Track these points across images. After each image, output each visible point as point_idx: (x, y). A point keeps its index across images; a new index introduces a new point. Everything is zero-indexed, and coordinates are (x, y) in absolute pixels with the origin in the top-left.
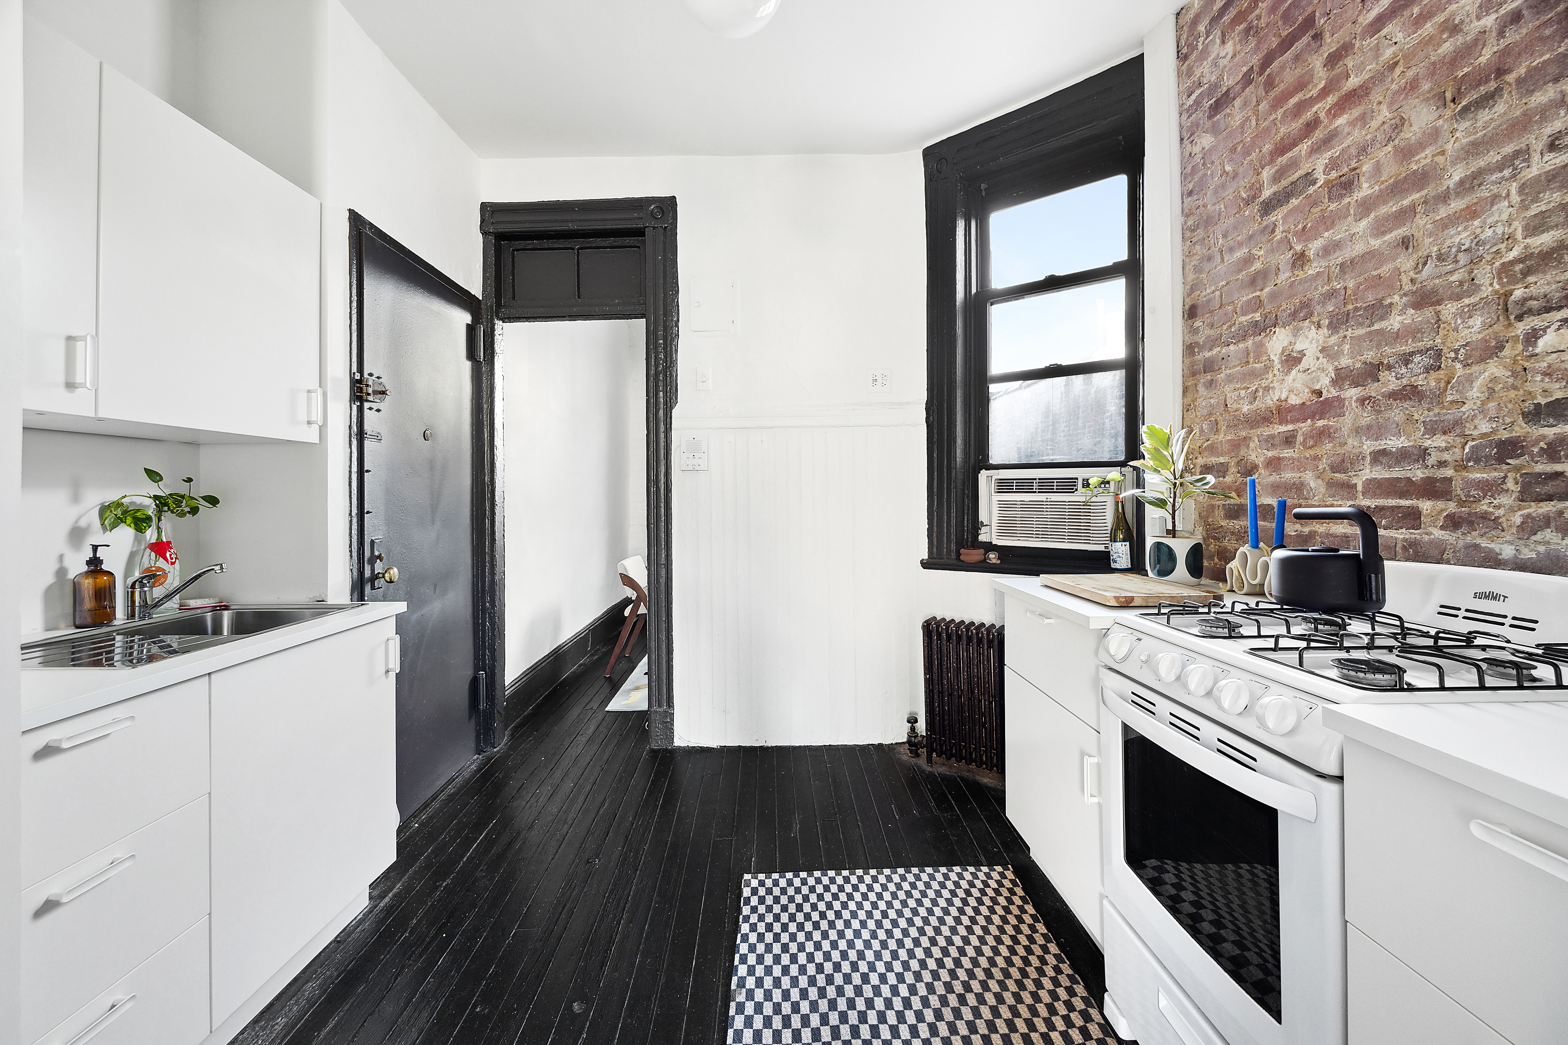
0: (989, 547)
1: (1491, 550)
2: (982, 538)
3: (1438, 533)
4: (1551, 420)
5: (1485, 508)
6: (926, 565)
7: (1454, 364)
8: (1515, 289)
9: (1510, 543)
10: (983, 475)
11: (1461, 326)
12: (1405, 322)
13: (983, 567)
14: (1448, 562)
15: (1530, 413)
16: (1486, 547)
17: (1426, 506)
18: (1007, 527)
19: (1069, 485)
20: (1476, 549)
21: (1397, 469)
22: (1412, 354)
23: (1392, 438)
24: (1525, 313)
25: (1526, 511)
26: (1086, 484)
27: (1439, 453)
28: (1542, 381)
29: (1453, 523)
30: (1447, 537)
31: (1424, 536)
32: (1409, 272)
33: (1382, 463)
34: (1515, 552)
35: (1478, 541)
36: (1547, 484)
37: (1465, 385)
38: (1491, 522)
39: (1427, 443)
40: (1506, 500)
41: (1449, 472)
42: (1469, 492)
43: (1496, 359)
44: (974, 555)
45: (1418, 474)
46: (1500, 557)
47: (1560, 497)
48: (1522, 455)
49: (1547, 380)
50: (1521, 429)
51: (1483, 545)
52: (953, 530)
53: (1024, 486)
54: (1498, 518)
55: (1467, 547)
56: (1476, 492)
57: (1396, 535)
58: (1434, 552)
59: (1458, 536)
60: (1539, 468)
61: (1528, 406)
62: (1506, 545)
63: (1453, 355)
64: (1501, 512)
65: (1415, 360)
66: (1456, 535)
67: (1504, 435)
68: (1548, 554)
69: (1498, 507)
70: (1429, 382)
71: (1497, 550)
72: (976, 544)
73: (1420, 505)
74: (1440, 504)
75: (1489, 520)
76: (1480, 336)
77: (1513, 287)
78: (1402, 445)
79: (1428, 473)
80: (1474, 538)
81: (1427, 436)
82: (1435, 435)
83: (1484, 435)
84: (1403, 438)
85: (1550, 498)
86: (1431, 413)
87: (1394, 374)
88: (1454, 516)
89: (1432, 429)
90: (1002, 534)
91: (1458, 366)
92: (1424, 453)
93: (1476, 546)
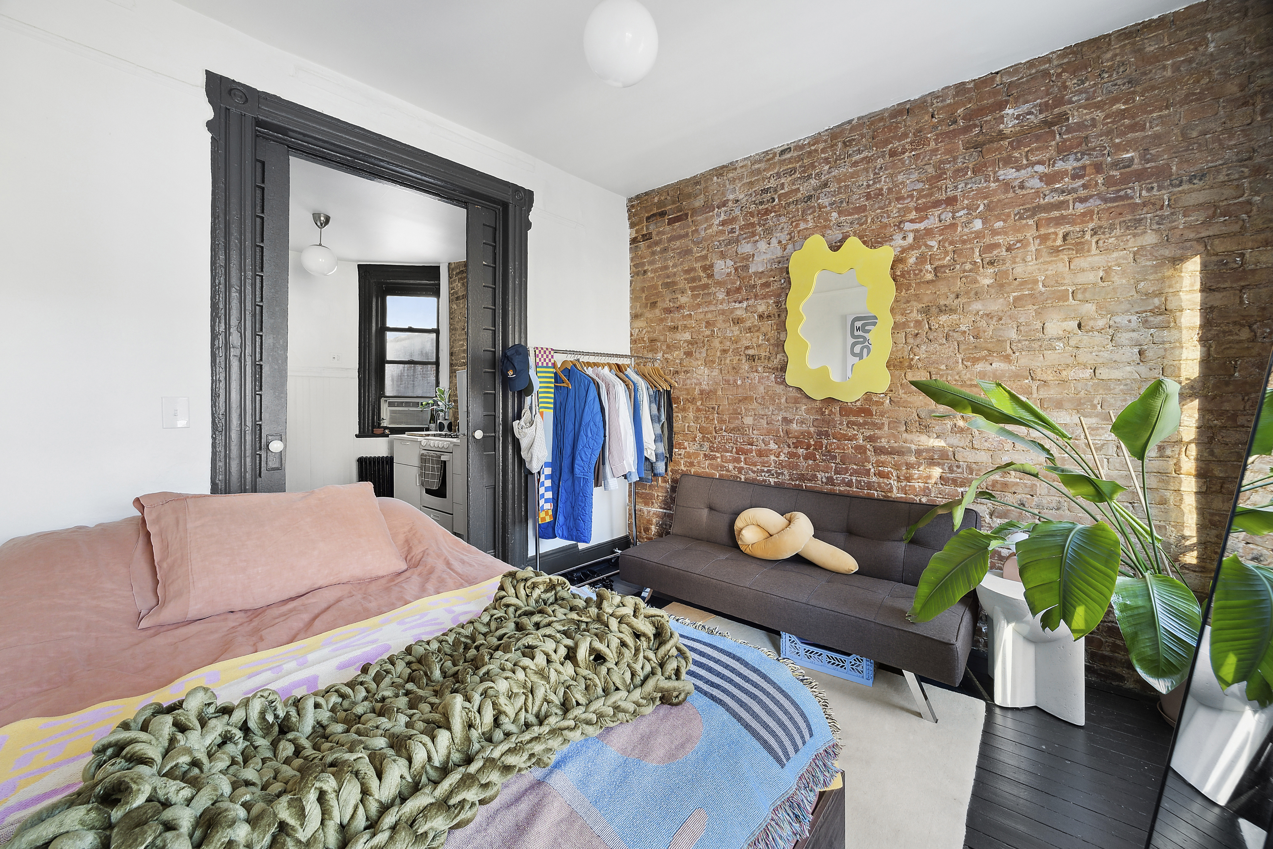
0: (386, 428)
2: (382, 425)
6: (357, 436)
10: (383, 400)
13: (384, 435)
18: (392, 421)
19: (417, 404)
26: (422, 404)
44: (379, 431)
52: (370, 421)
53: (400, 404)
72: (379, 426)
90: (391, 423)
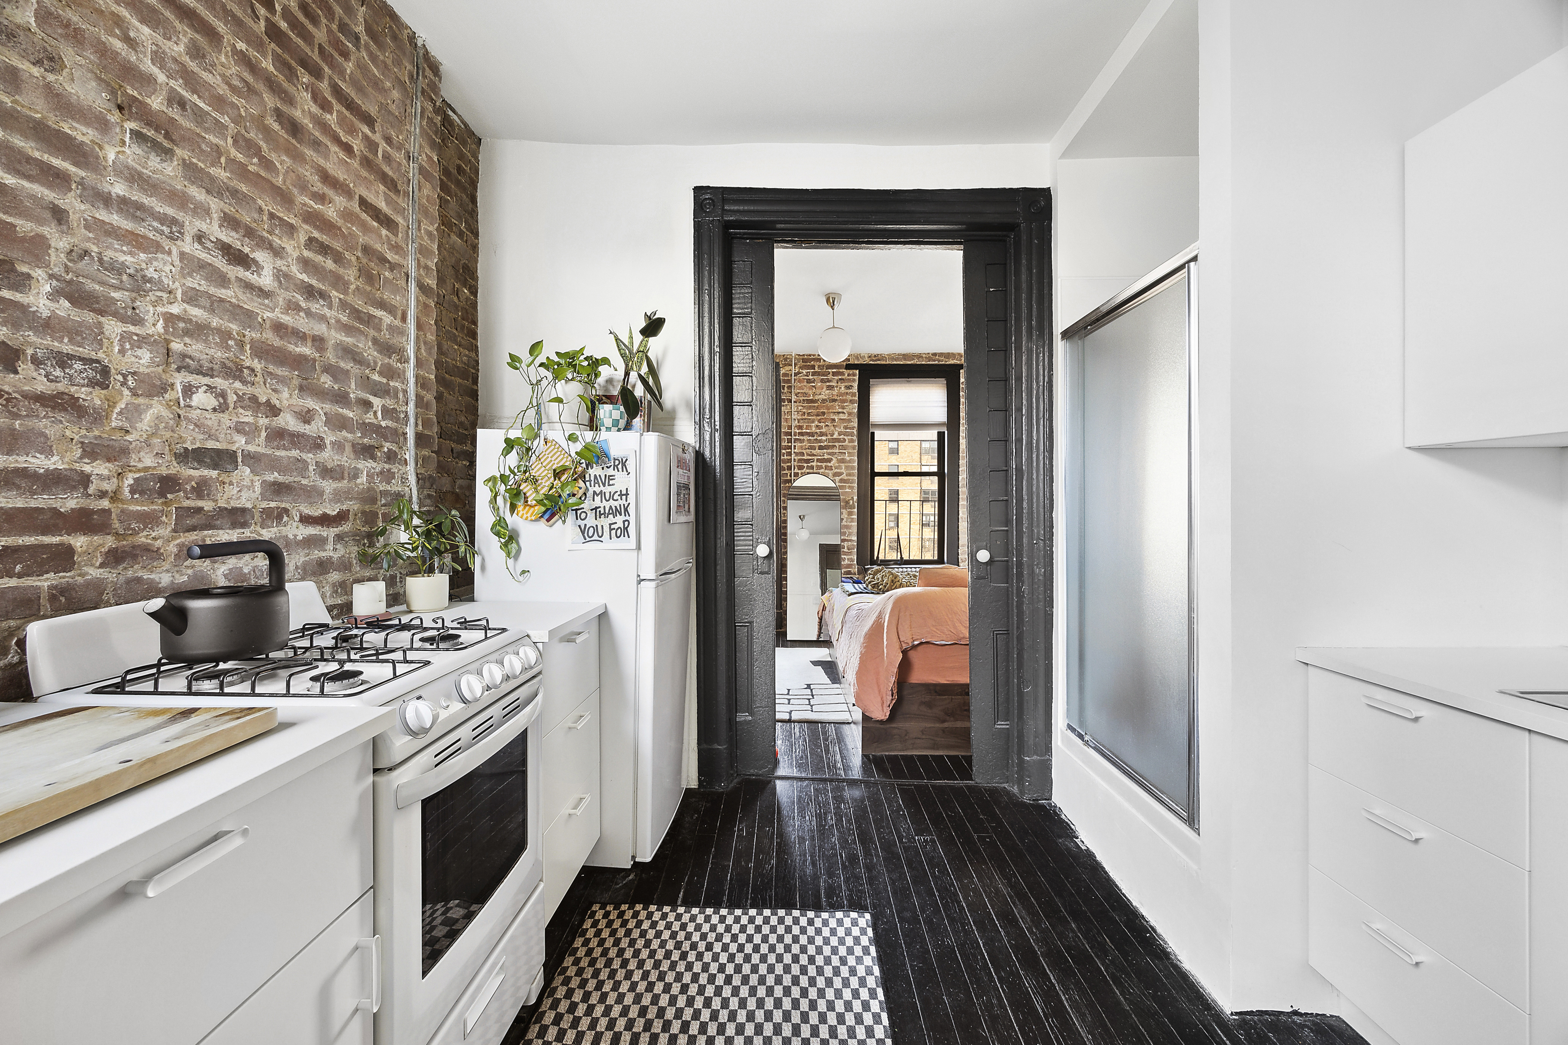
1: (152, 580)
3: (94, 573)
4: (196, 464)
5: (143, 539)
7: (123, 389)
8: (173, 341)
9: (168, 571)
11: (130, 352)
12: (56, 311)
14: (108, 604)
15: (181, 454)
16: (148, 578)
17: (79, 542)
20: (138, 583)
21: (45, 497)
22: (71, 357)
23: (38, 455)
24: (184, 367)
25: (178, 541)
27: (99, 482)
28: (193, 430)
29: (114, 558)
30: (106, 575)
31: (77, 578)
32: (61, 253)
33: (18, 487)
34: (171, 578)
35: (140, 574)
36: (193, 517)
37: (135, 414)
38: (152, 553)
39: (87, 469)
40: (164, 531)
41: (105, 504)
42: (130, 524)
43: (161, 398)
45: (69, 503)
46: (160, 586)
47: (201, 527)
48: (179, 491)
49: (197, 430)
50: (175, 468)
51: (145, 577)
54: (159, 549)
55: (128, 582)
56: (137, 525)
57: (39, 584)
58: (92, 595)
59: (119, 572)
60: (187, 503)
61: (179, 449)
62: (164, 574)
63: (120, 378)
64: (158, 543)
65: (75, 366)
66: (116, 571)
67: (164, 472)
68: (195, 574)
69: (154, 539)
70: (93, 398)
71: (157, 580)
73: (72, 542)
74: (97, 539)
75: (153, 551)
76: (147, 371)
77: (173, 339)
78: (55, 466)
79: (83, 503)
80: (137, 571)
81: (87, 460)
82: (97, 460)
83: (146, 469)
84: (55, 458)
85: (193, 528)
86: (90, 434)
87: (43, 372)
88: (117, 551)
89: (91, 452)
91: (126, 392)
92: (85, 480)
93: (139, 580)
